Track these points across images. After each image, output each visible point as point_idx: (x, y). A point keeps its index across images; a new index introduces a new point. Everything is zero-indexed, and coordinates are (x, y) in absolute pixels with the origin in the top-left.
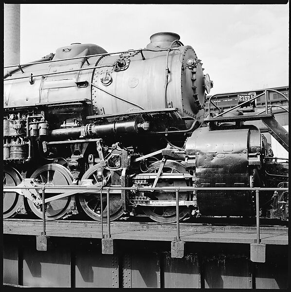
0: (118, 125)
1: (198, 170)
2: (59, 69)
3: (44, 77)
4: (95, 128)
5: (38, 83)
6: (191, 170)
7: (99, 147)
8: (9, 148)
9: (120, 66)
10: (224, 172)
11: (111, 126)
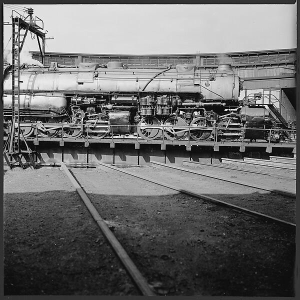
0: (213, 103)
1: (246, 122)
2: (184, 77)
3: (177, 79)
4: (203, 104)
5: (175, 82)
6: (244, 122)
7: (205, 112)
8: (162, 110)
9: (213, 79)
10: (256, 124)
11: (210, 103)
